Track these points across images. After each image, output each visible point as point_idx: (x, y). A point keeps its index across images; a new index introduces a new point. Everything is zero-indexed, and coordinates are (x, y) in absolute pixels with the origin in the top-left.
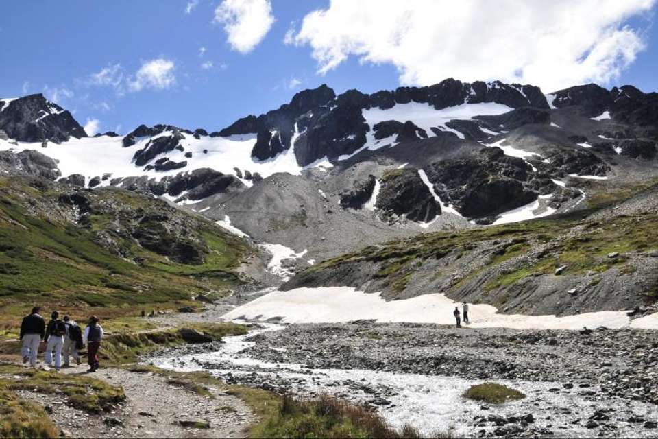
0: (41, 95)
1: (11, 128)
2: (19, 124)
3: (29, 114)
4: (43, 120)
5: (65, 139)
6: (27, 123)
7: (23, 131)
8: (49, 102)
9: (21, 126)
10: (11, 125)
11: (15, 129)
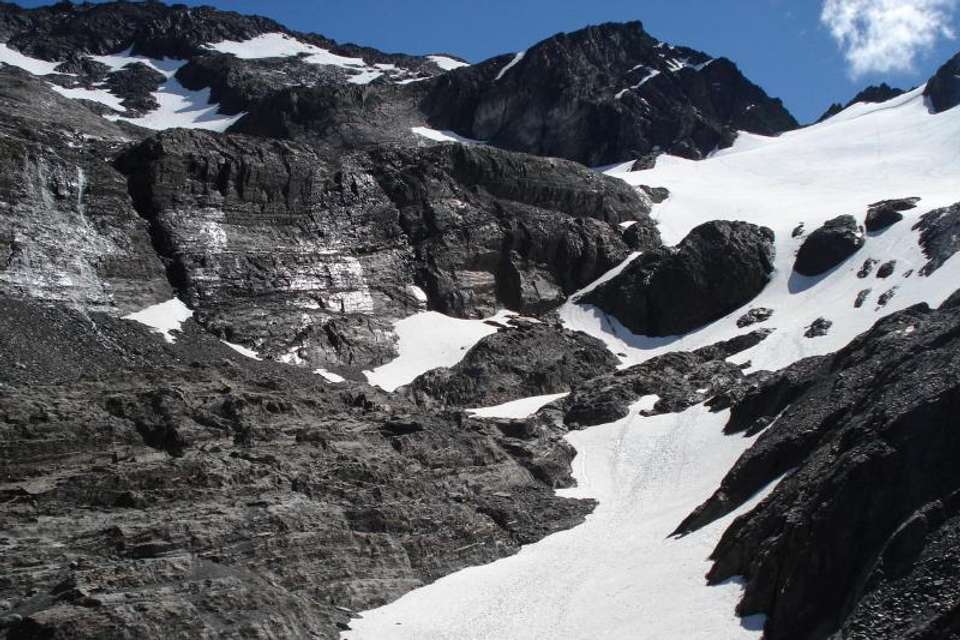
0: (637, 25)
1: (531, 131)
2: (556, 112)
3: (593, 77)
4: (641, 92)
5: (724, 141)
6: (581, 104)
7: (572, 133)
8: (666, 45)
9: (565, 117)
10: (532, 120)
11: (544, 129)
